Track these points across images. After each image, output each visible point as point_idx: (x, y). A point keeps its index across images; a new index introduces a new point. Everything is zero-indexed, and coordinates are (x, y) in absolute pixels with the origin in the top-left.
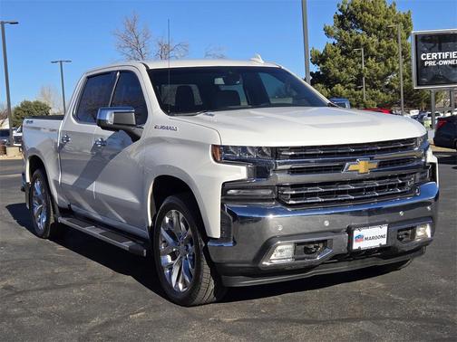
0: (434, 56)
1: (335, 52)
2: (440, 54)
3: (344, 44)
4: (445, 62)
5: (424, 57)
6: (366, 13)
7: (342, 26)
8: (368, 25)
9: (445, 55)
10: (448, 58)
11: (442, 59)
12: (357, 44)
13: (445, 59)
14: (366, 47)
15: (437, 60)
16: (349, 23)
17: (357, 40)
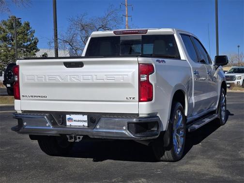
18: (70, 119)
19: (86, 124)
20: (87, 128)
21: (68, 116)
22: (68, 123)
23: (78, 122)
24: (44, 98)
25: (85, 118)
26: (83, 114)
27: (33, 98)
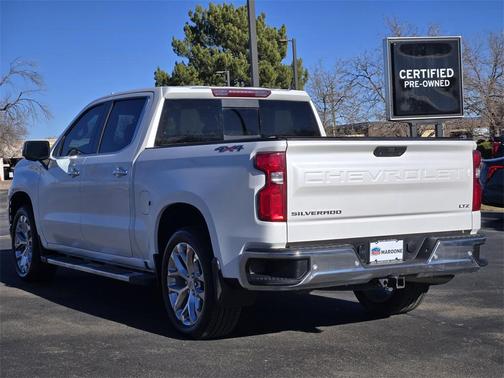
0: (417, 73)
1: (192, 74)
2: (423, 71)
3: (202, 64)
4: (431, 84)
5: (404, 74)
6: (231, 25)
7: (196, 41)
8: (233, 41)
9: (431, 72)
10: (435, 78)
11: (426, 79)
12: (220, 65)
13: (430, 79)
14: (233, 69)
15: (421, 80)
16: (206, 38)
17: (221, 59)
18: (377, 251)
19: (400, 256)
20: (401, 262)
21: (373, 245)
22: (372, 258)
23: (388, 254)
24: (336, 215)
25: (400, 244)
26: (397, 238)
27: (317, 216)
